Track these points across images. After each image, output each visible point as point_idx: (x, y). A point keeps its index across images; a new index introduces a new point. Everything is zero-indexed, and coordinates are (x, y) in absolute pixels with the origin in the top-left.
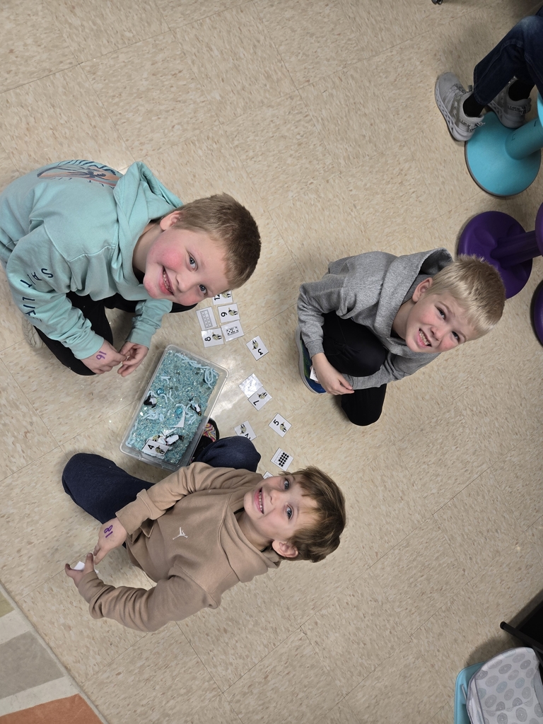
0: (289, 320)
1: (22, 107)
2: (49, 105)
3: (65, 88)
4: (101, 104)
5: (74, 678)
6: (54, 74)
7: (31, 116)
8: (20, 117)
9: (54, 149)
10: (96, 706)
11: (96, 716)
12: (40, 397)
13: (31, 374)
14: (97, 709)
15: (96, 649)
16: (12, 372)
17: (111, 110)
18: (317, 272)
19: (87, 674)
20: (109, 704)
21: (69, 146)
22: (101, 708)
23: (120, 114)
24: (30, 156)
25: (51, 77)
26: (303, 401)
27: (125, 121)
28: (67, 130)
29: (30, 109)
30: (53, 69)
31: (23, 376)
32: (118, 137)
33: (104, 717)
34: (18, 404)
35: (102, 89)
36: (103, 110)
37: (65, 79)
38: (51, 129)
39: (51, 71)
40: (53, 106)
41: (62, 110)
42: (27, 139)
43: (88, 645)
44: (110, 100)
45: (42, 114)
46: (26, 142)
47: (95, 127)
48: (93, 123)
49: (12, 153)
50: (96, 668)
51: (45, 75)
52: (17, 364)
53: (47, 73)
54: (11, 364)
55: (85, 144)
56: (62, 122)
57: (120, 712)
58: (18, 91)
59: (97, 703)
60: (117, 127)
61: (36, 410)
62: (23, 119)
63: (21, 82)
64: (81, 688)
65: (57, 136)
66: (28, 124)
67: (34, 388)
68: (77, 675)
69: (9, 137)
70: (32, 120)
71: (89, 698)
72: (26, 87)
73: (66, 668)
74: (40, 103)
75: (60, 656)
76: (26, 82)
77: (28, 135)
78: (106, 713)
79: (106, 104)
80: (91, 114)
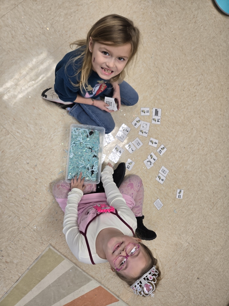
0: (155, 103)
1: (7, 26)
2: (19, 23)
3: (24, 12)
4: (43, 16)
5: (97, 280)
6: (17, 6)
7: (12, 30)
8: (8, 32)
9: (27, 44)
10: (109, 289)
11: (109, 293)
12: (52, 166)
13: (45, 156)
14: (109, 290)
15: (103, 267)
16: (37, 157)
17: (48, 18)
18: (164, 76)
19: (101, 278)
20: (114, 287)
21: (33, 41)
22: (110, 289)
23: (53, 19)
24: (17, 50)
25: (16, 8)
26: (169, 141)
27: (56, 22)
28: (31, 34)
29: (11, 27)
30: (16, 3)
31: (42, 158)
32: (55, 31)
33: (113, 292)
34: (43, 171)
35: (41, 8)
36: (45, 19)
37: (23, 7)
38: (23, 34)
39: (15, 5)
40: (21, 23)
41: (25, 23)
42: (13, 42)
43: (99, 266)
44: (47, 13)
45: (17, 28)
46: (14, 44)
47: (43, 28)
48: (42, 27)
49: (9, 51)
50: (105, 274)
51: (13, 7)
52: (38, 153)
53: (14, 6)
54: (36, 154)
55: (40, 38)
56: (27, 29)
57: (119, 289)
58: (3, 19)
59: (108, 288)
60: (53, 26)
61: (52, 172)
62: (9, 33)
63: (3, 14)
64: (100, 283)
65: (27, 37)
66: (12, 34)
67: (48, 163)
68: (97, 279)
69: (5, 43)
70: (13, 32)
71: (105, 287)
72: (6, 16)
73: (92, 277)
74: (15, 23)
75: (89, 273)
76: (5, 13)
77: (13, 40)
78: (113, 291)
79: (45, 15)
80: (40, 23)
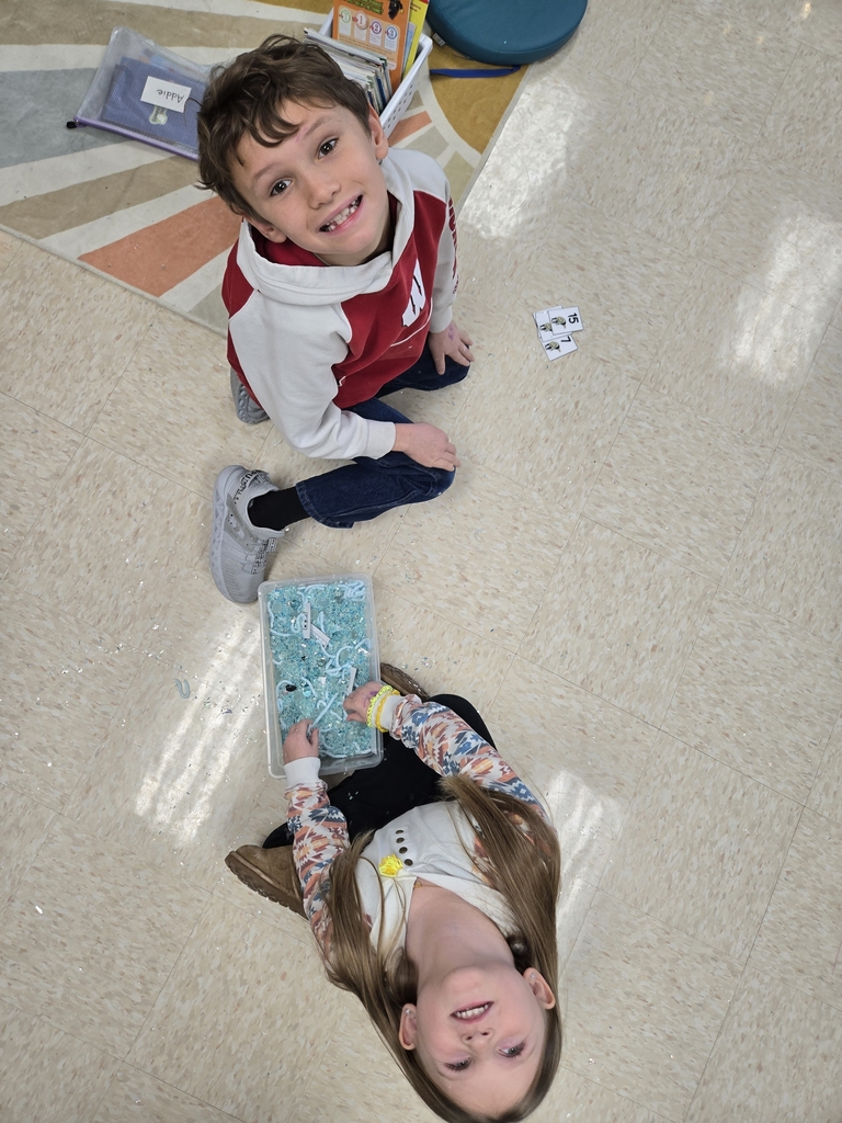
1: (700, 1005)
2: (675, 1035)
3: (674, 1074)
4: (622, 1092)
5: (175, 313)
6: (698, 1084)
7: (683, 1001)
8: (692, 988)
9: (630, 981)
10: (126, 290)
11: (121, 278)
12: (432, 629)
13: (462, 652)
14: (122, 287)
15: (167, 357)
16: (485, 642)
17: (605, 1096)
19: (161, 322)
20: (109, 297)
21: (618, 1000)
22: (118, 290)
23: (591, 1102)
24: (649, 946)
25: (699, 1076)
27: (579, 1097)
28: (633, 1019)
29: (690, 1010)
30: (704, 1089)
31: (469, 644)
32: (572, 1065)
33: (107, 281)
34: (452, 607)
35: (635, 1117)
36: (613, 1087)
37: (683, 1088)
38: (652, 1005)
39: (705, 1083)
40: (670, 1038)
41: (658, 1042)
42: (667, 966)
43: (179, 358)
44: (615, 1111)
45: (674, 1015)
46: (665, 961)
47: (608, 1054)
48: (612, 1057)
49: (668, 933)
50: (152, 334)
51: (707, 1072)
52: (486, 654)
53: (707, 1076)
54: (492, 651)
55: (603, 1020)
56: (646, 1026)
57: (89, 292)
58: (718, 1022)
59: (127, 294)
60: (582, 1079)
61: (426, 611)
62: (687, 989)
63: (722, 1036)
64: (159, 306)
65: (640, 1002)
66: (679, 988)
67: (446, 636)
68: (173, 317)
69: (686, 951)
70: (679, 997)
71: (141, 296)
72: (714, 1035)
73: (191, 321)
74: (685, 1028)
75: (207, 332)
76: (719, 1041)
77: (669, 973)
78: (107, 286)
79: (617, 1099)
80: (623, 1067)
